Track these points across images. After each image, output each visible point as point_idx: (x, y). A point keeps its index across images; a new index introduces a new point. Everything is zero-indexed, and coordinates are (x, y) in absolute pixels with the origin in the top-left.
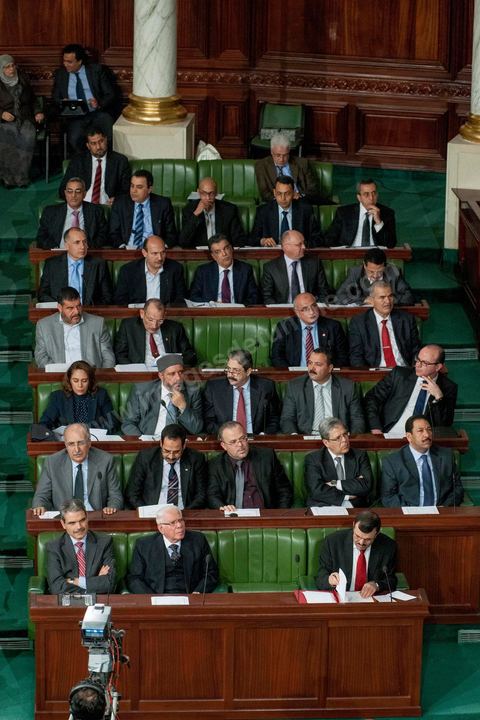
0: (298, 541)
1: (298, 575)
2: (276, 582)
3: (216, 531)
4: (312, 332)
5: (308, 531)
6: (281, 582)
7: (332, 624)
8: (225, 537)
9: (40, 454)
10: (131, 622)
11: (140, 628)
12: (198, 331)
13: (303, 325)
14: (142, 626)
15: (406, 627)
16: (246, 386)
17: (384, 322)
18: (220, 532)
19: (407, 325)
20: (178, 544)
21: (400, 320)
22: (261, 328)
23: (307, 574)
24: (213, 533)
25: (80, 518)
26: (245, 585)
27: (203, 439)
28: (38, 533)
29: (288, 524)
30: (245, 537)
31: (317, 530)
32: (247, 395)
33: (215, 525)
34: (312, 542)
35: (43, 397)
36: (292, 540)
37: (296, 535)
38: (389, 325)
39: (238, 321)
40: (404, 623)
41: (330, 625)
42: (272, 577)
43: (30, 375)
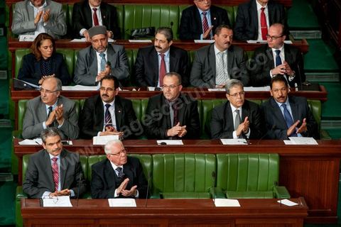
0: (210, 163)
1: (209, 187)
2: (194, 191)
3: (151, 155)
4: (207, 16)
5: (217, 155)
6: (198, 192)
7: (238, 222)
8: (157, 159)
9: (21, 99)
10: (95, 219)
11: (101, 223)
12: (127, 14)
13: (201, 12)
14: (102, 222)
15: (291, 224)
16: (167, 54)
17: (263, 9)
18: (154, 156)
19: (278, 12)
20: (122, 167)
21: (274, 9)
22: (172, 13)
23: (216, 186)
24: (149, 156)
25: (57, 141)
26: (173, 194)
27: (137, 90)
28: (23, 155)
29: (202, 150)
30: (172, 159)
31: (224, 155)
32: (167, 60)
33: (150, 150)
34: (220, 163)
35: (19, 59)
36: (206, 162)
37: (209, 158)
38: (266, 12)
39: (156, 7)
40: (289, 222)
41: (237, 223)
42: (191, 187)
43: (10, 43)
